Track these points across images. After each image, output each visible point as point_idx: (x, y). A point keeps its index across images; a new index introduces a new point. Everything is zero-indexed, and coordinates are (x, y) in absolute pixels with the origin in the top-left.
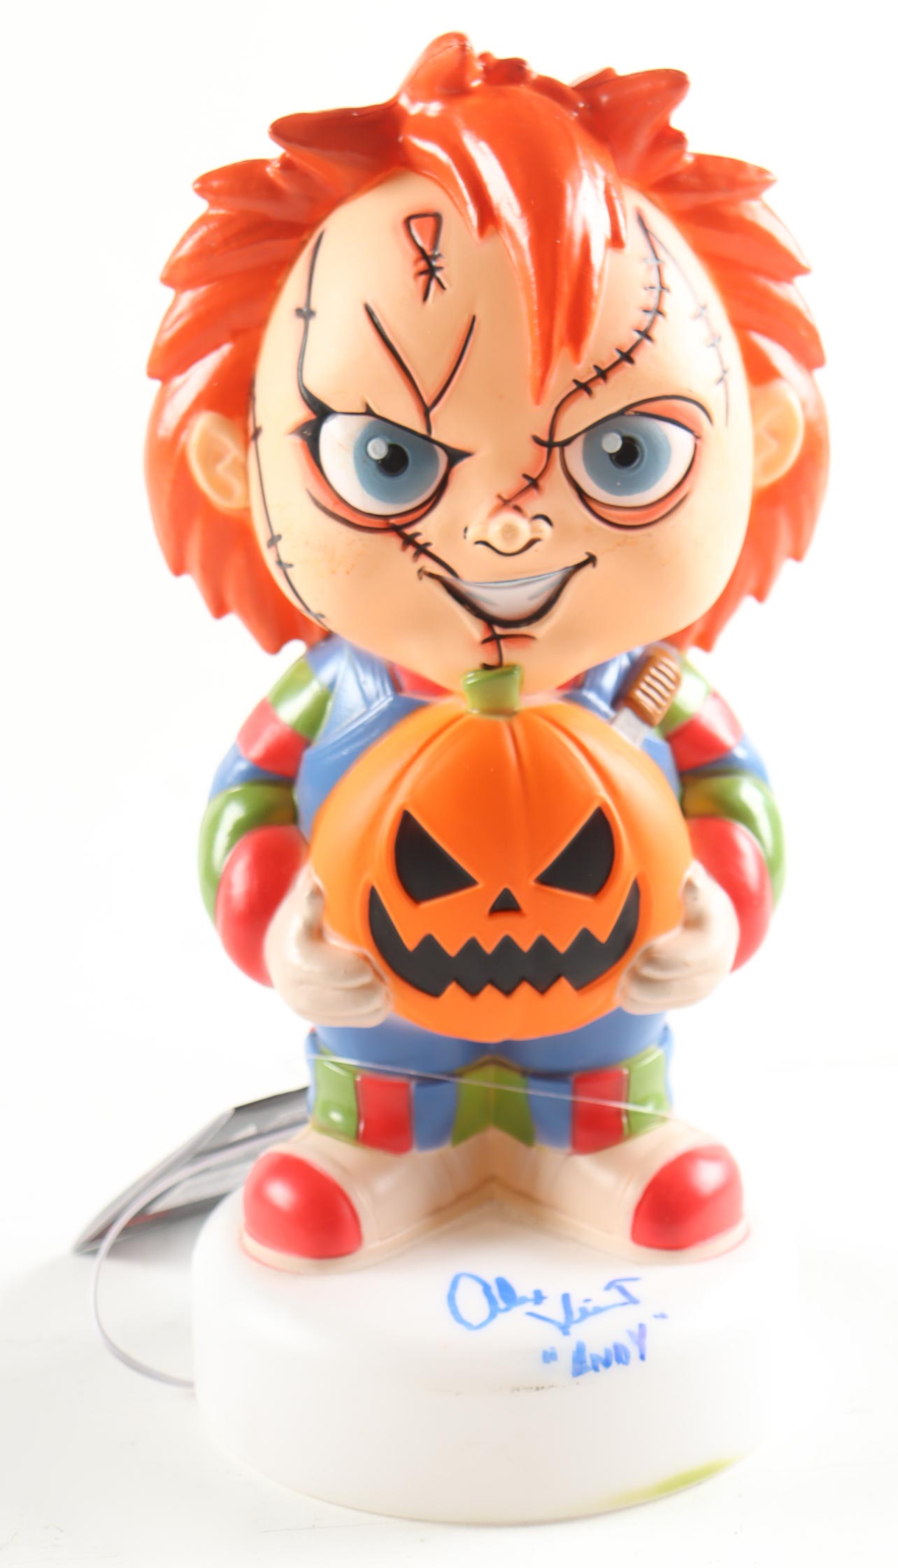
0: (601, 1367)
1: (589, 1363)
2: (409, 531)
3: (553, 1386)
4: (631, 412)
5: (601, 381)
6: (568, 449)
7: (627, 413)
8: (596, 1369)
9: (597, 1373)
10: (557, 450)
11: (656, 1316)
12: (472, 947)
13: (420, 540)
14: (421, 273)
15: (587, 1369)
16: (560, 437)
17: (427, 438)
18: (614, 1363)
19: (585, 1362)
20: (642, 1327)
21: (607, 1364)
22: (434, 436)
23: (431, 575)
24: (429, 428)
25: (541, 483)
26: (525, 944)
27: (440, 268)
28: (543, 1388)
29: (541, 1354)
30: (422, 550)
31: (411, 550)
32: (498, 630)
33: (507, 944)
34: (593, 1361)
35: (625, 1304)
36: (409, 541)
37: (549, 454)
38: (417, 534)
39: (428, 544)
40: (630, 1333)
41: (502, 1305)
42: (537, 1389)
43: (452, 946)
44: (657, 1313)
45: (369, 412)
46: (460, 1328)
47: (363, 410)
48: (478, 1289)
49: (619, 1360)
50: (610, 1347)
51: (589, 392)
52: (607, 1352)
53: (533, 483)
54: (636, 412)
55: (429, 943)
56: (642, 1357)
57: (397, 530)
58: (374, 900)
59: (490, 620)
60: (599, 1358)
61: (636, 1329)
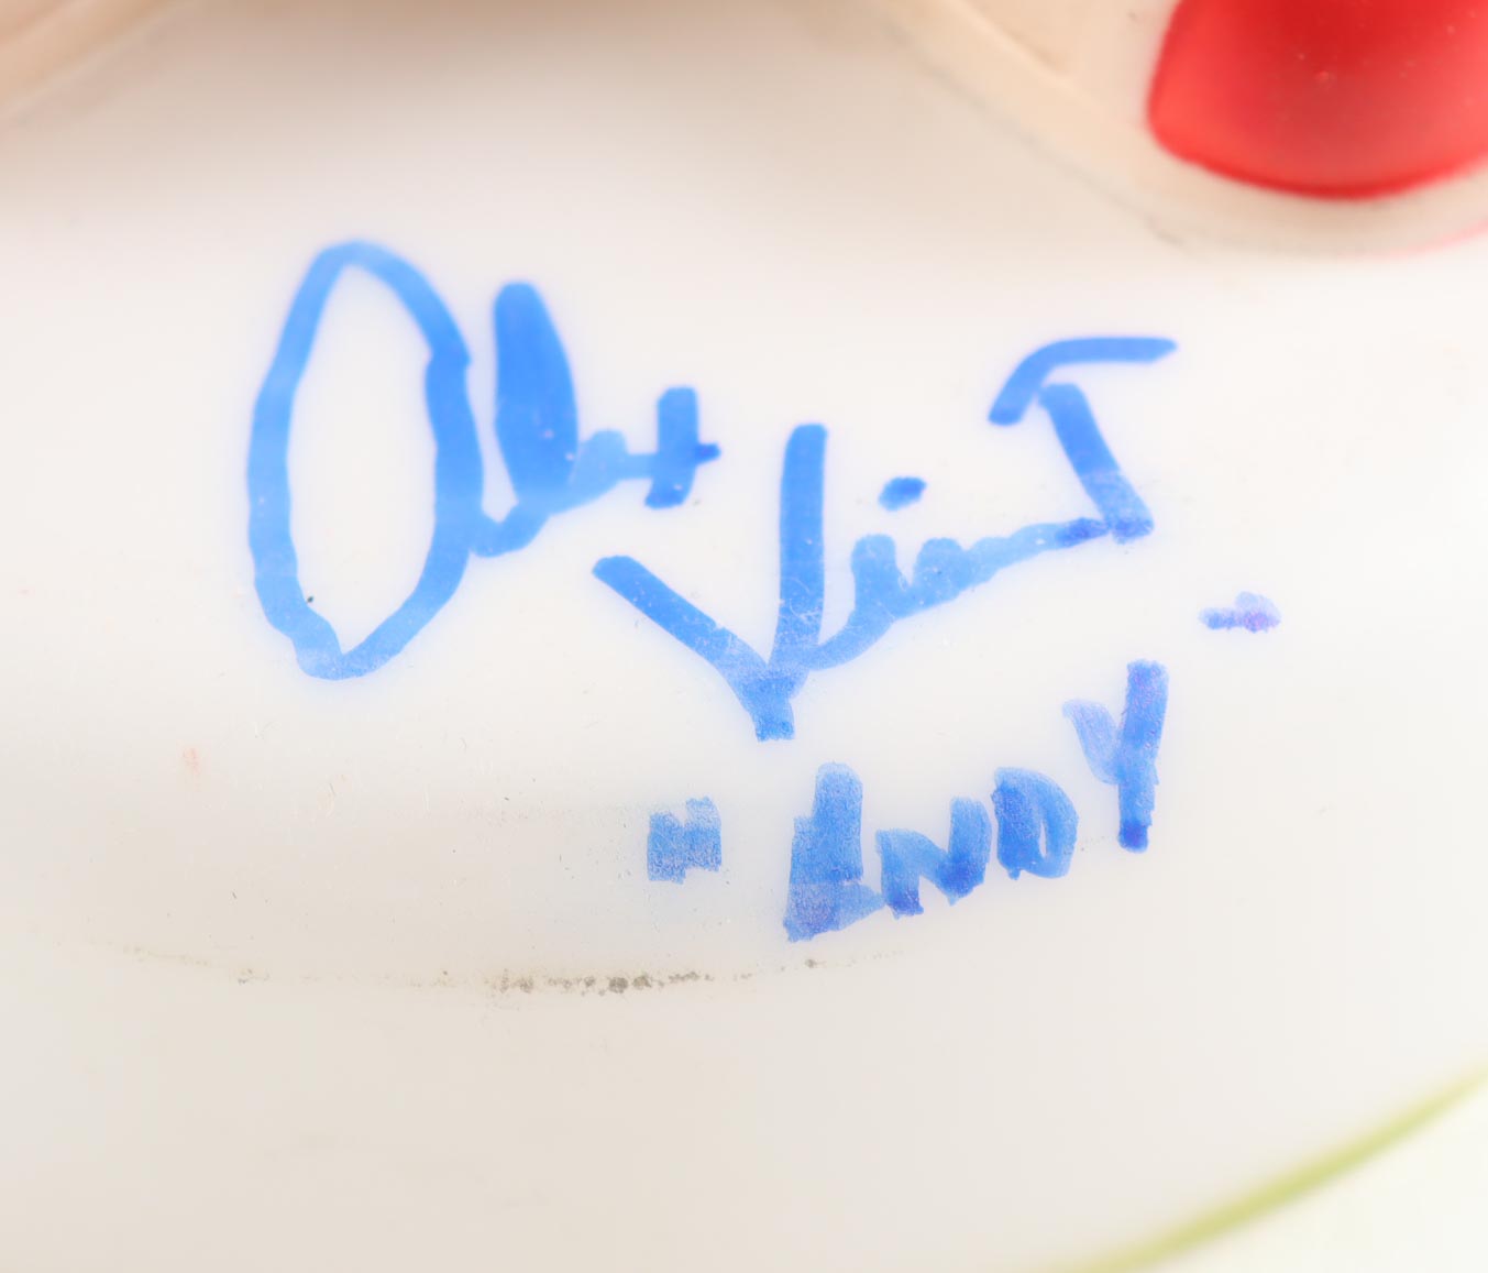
0: (929, 892)
1: (872, 875)
3: (693, 975)
8: (903, 901)
9: (906, 920)
11: (1216, 621)
15: (861, 904)
18: (994, 870)
19: (854, 872)
20: (1144, 683)
21: (959, 874)
28: (643, 981)
29: (645, 830)
34: (891, 865)
35: (1078, 533)
40: (1086, 722)
41: (498, 496)
42: (619, 984)
44: (1225, 602)
46: (277, 648)
48: (409, 354)
49: (1018, 854)
50: (981, 793)
52: (964, 820)
56: (1133, 835)
60: (919, 848)
61: (1112, 700)
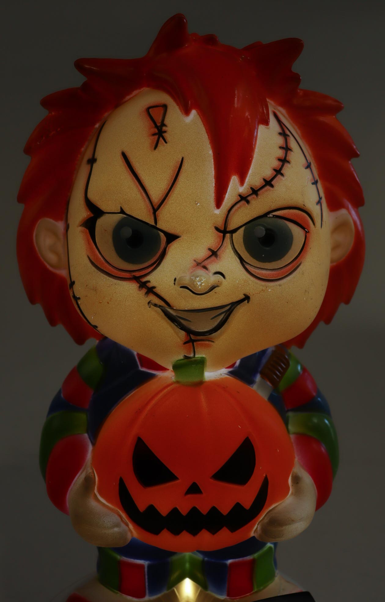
2: (144, 280)
4: (271, 215)
5: (254, 196)
6: (234, 235)
7: (268, 216)
10: (228, 235)
12: (175, 512)
13: (150, 285)
14: (154, 135)
16: (231, 227)
17: (155, 227)
22: (158, 226)
23: (155, 305)
24: (156, 222)
25: (218, 253)
26: (204, 510)
27: (165, 132)
30: (151, 291)
31: (144, 291)
32: (193, 337)
33: (194, 511)
36: (143, 285)
37: (224, 237)
38: (149, 282)
39: (154, 287)
43: (164, 511)
45: (122, 212)
47: (119, 211)
51: (248, 202)
53: (214, 253)
54: (274, 215)
55: (151, 509)
57: (136, 279)
58: (122, 484)
59: (189, 332)
